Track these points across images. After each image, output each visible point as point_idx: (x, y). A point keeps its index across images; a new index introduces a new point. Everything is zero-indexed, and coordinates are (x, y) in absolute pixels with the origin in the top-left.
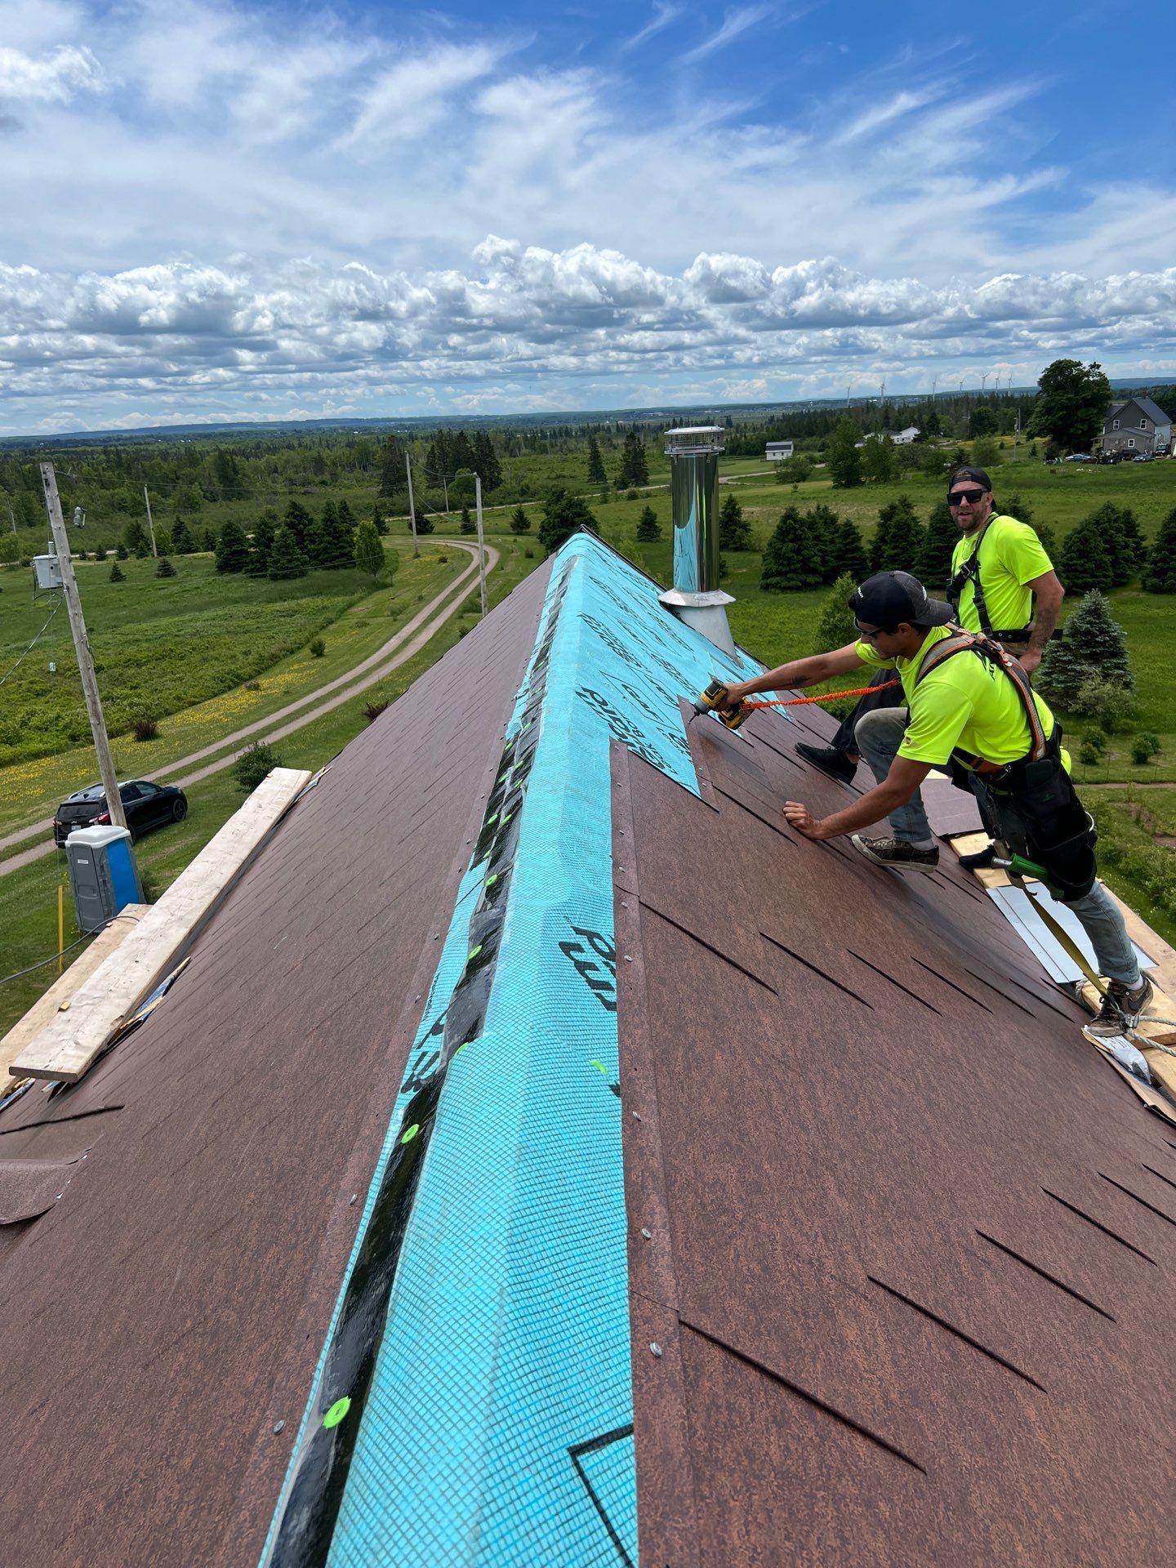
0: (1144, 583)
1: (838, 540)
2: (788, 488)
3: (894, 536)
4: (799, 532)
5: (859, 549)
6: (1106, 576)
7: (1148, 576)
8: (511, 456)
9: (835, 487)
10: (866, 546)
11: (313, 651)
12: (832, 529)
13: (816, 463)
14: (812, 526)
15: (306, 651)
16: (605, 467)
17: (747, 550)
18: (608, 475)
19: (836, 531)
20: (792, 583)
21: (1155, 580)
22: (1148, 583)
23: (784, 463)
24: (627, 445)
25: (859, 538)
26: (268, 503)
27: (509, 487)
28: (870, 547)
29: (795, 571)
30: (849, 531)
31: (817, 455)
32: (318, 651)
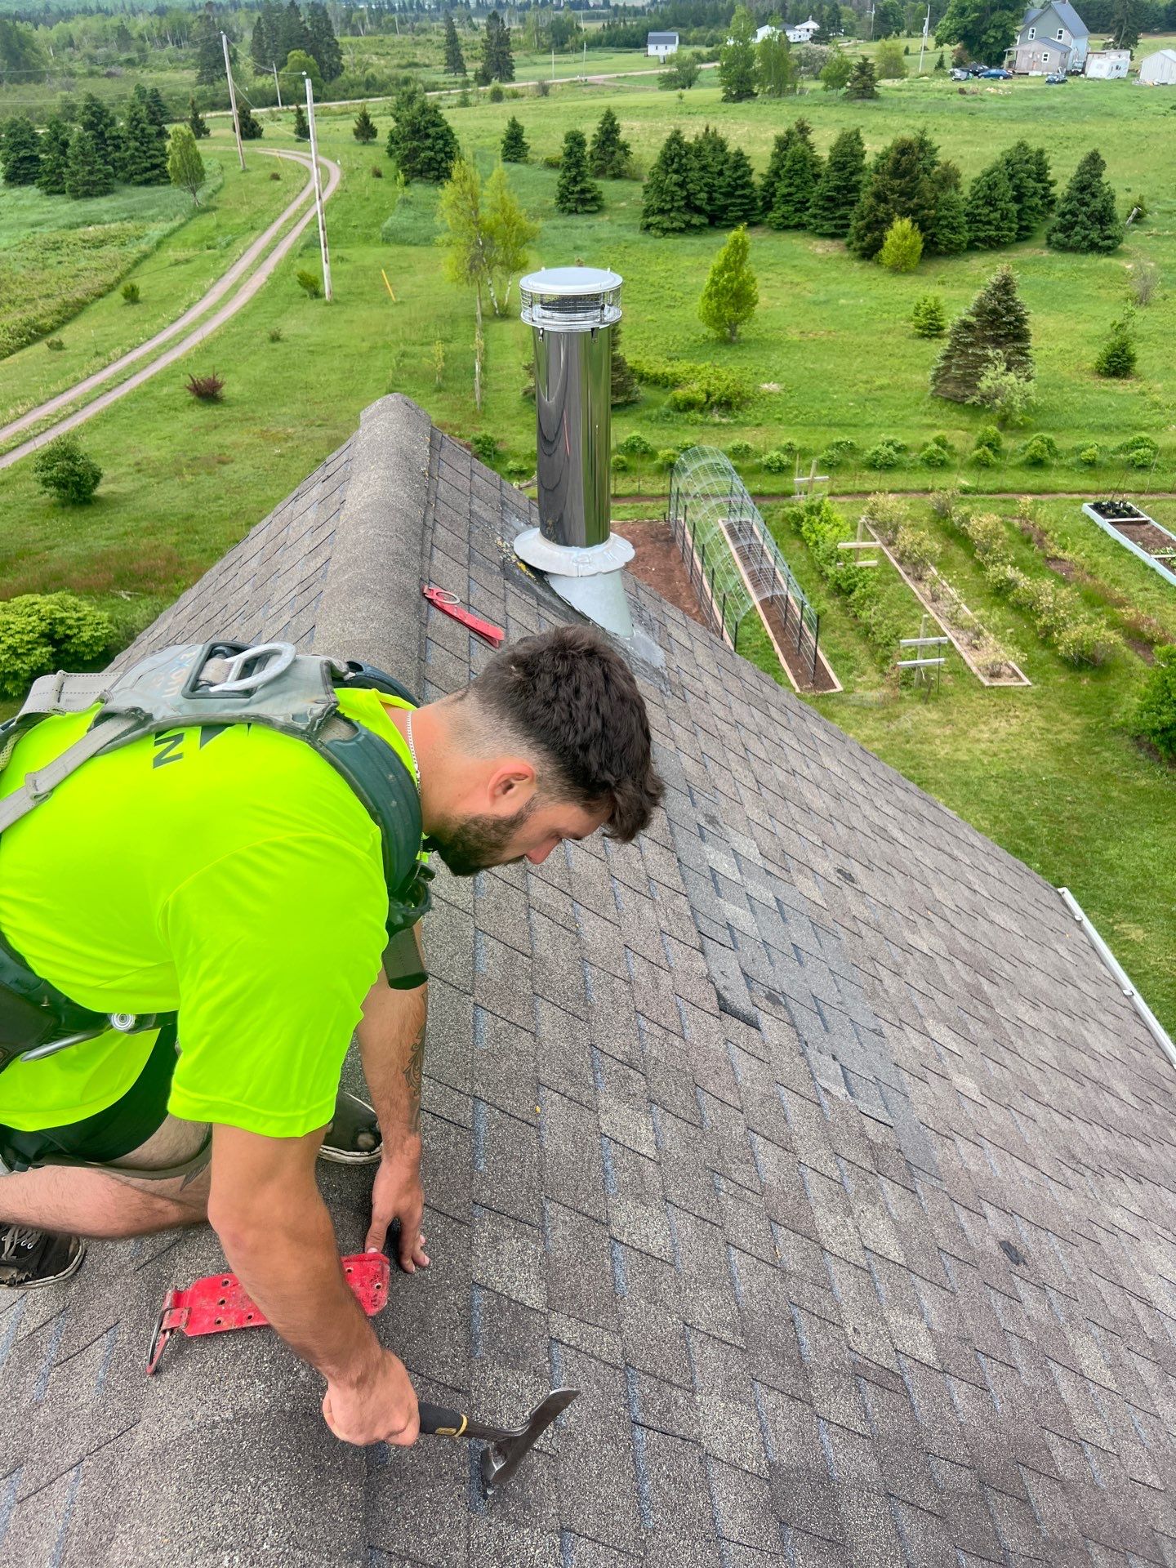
0: (1049, 239)
1: (727, 173)
2: (672, 95)
3: (789, 171)
4: (684, 161)
5: (748, 185)
6: (1010, 229)
7: (1054, 230)
8: (353, 34)
9: (725, 100)
10: (757, 180)
11: (126, 296)
12: (721, 159)
13: (703, 62)
14: (699, 154)
15: (117, 296)
16: (464, 53)
17: (626, 178)
18: (468, 66)
19: (726, 161)
20: (676, 224)
21: (1060, 235)
22: (1054, 238)
23: (668, 61)
24: (489, 28)
25: (751, 172)
26: (63, 89)
27: (352, 76)
28: (762, 182)
29: (679, 209)
30: (740, 162)
31: (705, 51)
32: (132, 296)
